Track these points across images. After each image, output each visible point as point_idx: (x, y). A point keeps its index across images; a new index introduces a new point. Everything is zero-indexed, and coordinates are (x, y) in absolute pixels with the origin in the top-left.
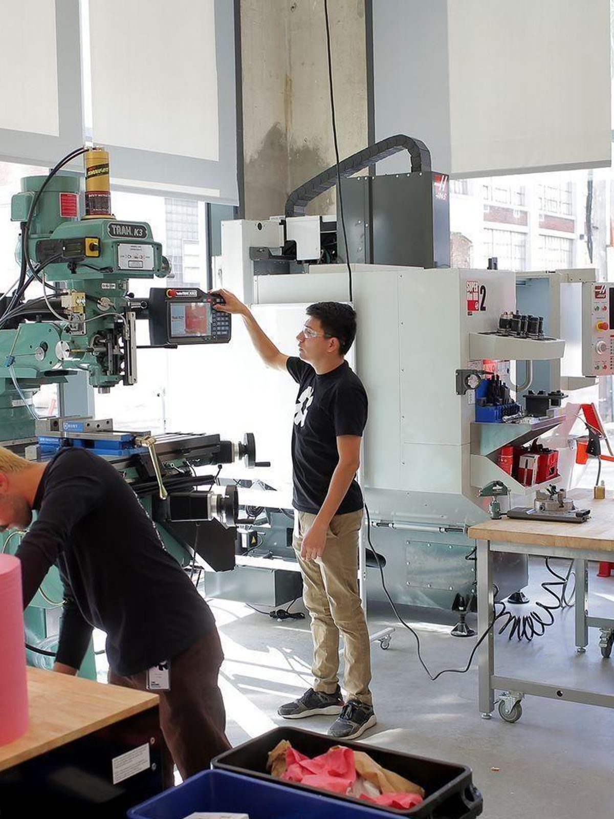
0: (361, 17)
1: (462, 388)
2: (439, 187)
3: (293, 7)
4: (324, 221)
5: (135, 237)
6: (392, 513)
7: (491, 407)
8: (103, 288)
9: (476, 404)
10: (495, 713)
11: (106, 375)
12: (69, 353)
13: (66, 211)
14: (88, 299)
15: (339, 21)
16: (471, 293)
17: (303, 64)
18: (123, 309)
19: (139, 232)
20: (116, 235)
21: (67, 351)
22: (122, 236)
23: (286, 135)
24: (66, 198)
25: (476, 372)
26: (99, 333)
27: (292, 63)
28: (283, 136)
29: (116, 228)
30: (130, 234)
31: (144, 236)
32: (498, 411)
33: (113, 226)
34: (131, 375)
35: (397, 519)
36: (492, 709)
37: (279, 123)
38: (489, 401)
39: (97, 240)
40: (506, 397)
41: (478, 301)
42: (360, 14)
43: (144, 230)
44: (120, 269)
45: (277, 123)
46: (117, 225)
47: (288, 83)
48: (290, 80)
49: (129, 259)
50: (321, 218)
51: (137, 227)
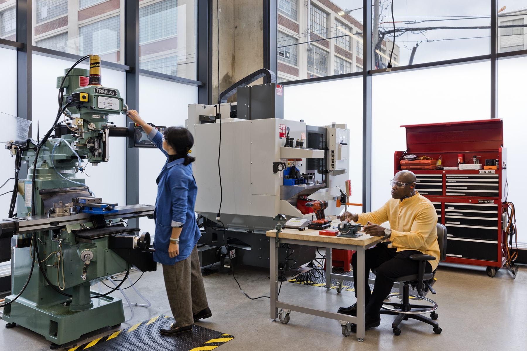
0: (262, 30)
1: (276, 170)
2: (278, 90)
3: (236, 27)
4: (232, 105)
5: (110, 95)
6: (254, 227)
7: (291, 179)
8: (93, 117)
9: (284, 178)
10: (278, 319)
11: (95, 157)
12: (76, 147)
13: (81, 84)
14: (85, 122)
15: (253, 32)
16: (281, 129)
17: (239, 50)
18: (103, 128)
19: (112, 93)
20: (99, 93)
21: (75, 146)
22: (102, 94)
23: (232, 78)
24: (82, 78)
25: (282, 164)
26: (91, 138)
27: (235, 49)
28: (231, 78)
29: (99, 90)
30: (107, 93)
31: (115, 94)
32: (293, 181)
33: (97, 89)
34: (106, 157)
35: (255, 229)
36: (277, 317)
37: (229, 73)
38: (290, 177)
39: (87, 94)
40: (298, 175)
41: (285, 133)
42: (261, 29)
43: (115, 92)
44: (99, 108)
45: (228, 73)
46: (99, 88)
47: (233, 57)
48: (234, 56)
49: (104, 104)
50: (231, 104)
51: (111, 91)
